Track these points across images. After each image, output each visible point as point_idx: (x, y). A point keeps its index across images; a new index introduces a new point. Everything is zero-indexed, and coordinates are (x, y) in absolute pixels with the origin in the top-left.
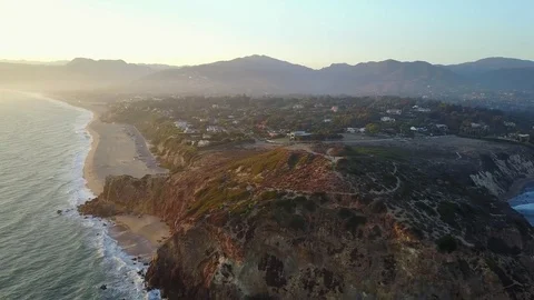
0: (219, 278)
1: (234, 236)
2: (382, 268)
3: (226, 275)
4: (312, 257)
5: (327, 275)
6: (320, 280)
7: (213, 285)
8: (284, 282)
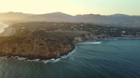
0: (3, 50)
1: (7, 44)
2: (31, 49)
3: (5, 50)
4: (21, 47)
5: (23, 50)
6: (21, 51)
7: (2, 52)
8: (15, 51)
